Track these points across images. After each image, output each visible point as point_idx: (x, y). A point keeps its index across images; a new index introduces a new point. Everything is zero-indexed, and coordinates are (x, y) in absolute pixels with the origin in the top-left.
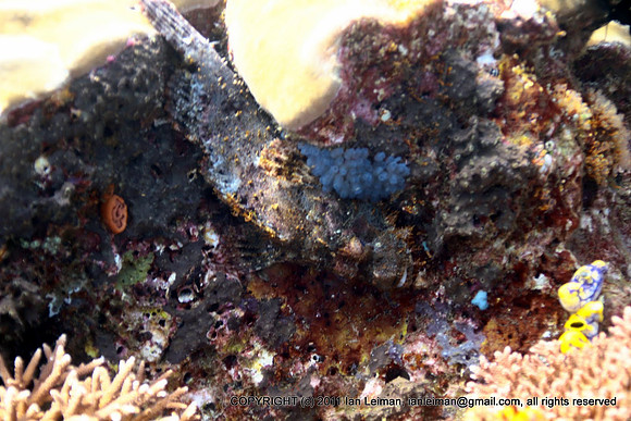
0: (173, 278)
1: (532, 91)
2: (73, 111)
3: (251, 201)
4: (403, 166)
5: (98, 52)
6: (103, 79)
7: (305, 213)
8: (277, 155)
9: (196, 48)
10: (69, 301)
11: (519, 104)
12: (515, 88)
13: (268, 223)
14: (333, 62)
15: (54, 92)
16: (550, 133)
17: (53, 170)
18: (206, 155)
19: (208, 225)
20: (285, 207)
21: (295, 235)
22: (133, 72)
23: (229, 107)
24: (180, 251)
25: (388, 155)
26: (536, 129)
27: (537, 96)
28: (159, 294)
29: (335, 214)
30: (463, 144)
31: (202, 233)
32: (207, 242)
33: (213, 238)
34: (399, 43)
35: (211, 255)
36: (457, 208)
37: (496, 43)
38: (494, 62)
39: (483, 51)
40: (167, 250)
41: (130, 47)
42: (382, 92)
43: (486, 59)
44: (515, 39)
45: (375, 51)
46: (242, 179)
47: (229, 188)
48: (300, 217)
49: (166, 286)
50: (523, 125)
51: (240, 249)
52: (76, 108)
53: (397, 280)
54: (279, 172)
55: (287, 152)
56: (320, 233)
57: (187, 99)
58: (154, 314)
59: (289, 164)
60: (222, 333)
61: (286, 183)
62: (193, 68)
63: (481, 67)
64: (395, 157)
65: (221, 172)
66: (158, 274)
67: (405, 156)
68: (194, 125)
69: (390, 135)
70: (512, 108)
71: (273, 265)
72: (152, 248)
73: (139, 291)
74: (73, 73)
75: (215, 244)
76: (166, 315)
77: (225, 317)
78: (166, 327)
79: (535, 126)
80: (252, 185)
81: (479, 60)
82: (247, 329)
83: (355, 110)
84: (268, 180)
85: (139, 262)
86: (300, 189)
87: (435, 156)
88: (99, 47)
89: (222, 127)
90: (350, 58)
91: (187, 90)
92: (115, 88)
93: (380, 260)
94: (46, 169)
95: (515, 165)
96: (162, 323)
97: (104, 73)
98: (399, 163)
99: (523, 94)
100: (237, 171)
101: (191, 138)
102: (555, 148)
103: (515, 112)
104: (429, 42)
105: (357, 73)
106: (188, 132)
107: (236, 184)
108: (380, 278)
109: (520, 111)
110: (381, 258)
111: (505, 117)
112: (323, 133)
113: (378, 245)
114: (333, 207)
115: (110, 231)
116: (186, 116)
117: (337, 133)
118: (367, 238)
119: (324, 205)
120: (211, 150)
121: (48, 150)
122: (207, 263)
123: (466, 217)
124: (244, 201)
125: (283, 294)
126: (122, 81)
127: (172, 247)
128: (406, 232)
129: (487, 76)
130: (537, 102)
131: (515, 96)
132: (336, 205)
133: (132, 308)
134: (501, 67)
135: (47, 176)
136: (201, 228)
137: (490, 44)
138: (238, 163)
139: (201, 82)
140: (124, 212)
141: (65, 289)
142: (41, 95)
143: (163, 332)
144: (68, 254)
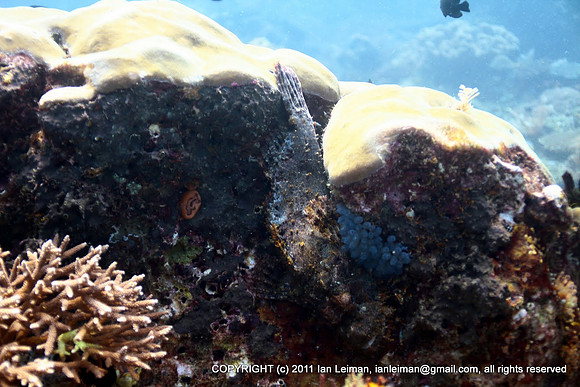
0: (208, 272)
1: (533, 258)
2: (194, 108)
3: (288, 234)
4: (406, 256)
5: (230, 76)
6: (226, 96)
7: (321, 259)
8: (320, 208)
9: (301, 116)
10: (126, 239)
11: (518, 260)
12: (521, 249)
13: (292, 253)
14: (385, 147)
15: (188, 85)
16: (535, 297)
17: (161, 138)
18: (273, 191)
19: (253, 252)
20: (308, 247)
21: (306, 271)
22: (247, 101)
23: (304, 167)
24: (222, 257)
25: (397, 241)
26: (523, 286)
27: (536, 264)
28: (193, 279)
29: (342, 270)
30: (459, 262)
31: (246, 254)
32: (245, 261)
33: (251, 263)
34: (440, 161)
35: (243, 272)
36: (435, 307)
37: (521, 210)
38: (513, 222)
39: (507, 210)
40: (214, 251)
41: (255, 85)
42: (414, 194)
43: (507, 218)
44: (536, 215)
45: (420, 158)
46: (288, 217)
47: (277, 220)
48: (315, 259)
49: (200, 276)
50: (514, 276)
51: (266, 276)
52: (197, 107)
53: (365, 340)
54: (317, 223)
55: (328, 209)
56: (324, 277)
57: (278, 148)
58: (181, 291)
59: (325, 219)
60: (222, 330)
61: (317, 233)
62: (292, 127)
63: (500, 220)
64: (403, 245)
65: (276, 208)
66: (199, 266)
67: (412, 248)
68: (274, 167)
69: (406, 227)
70: (512, 261)
71: (284, 300)
72: (205, 244)
73: (180, 270)
74: (207, 80)
75: (251, 267)
76: (189, 295)
77: (231, 319)
78: (185, 305)
79: (524, 284)
80: (293, 224)
81: (501, 215)
82: (242, 337)
83: (388, 194)
84: (307, 226)
85: (190, 249)
86: (326, 242)
87: (435, 263)
88: (233, 73)
89: (292, 177)
90: (399, 151)
91: (281, 142)
92: (230, 105)
93: (360, 319)
94: (156, 134)
95: (491, 294)
96: (184, 300)
97: (227, 92)
98: (403, 251)
99: (524, 255)
100: (288, 210)
101: (267, 175)
102: (534, 309)
103: (512, 266)
104: (465, 176)
105: (400, 166)
106: (268, 171)
107: (282, 219)
108: (354, 332)
109: (517, 266)
110: (362, 319)
111: (502, 264)
112: (357, 197)
113: (364, 308)
114: (343, 264)
115: (181, 214)
116: (271, 159)
117: (368, 202)
118: (357, 299)
119: (337, 259)
120: (277, 189)
121: (164, 123)
122: (238, 276)
123: (438, 317)
124: (282, 233)
125: (282, 325)
126: (237, 103)
127: (219, 251)
128: (389, 311)
129: (501, 227)
130: (533, 268)
131: (518, 254)
132: (347, 264)
133: (168, 276)
134: (516, 227)
135: (155, 139)
136: (246, 250)
137: (514, 207)
138: (291, 206)
139: (294, 140)
140: (197, 206)
141: (128, 229)
142: (178, 81)
143: (181, 307)
144: (142, 206)
